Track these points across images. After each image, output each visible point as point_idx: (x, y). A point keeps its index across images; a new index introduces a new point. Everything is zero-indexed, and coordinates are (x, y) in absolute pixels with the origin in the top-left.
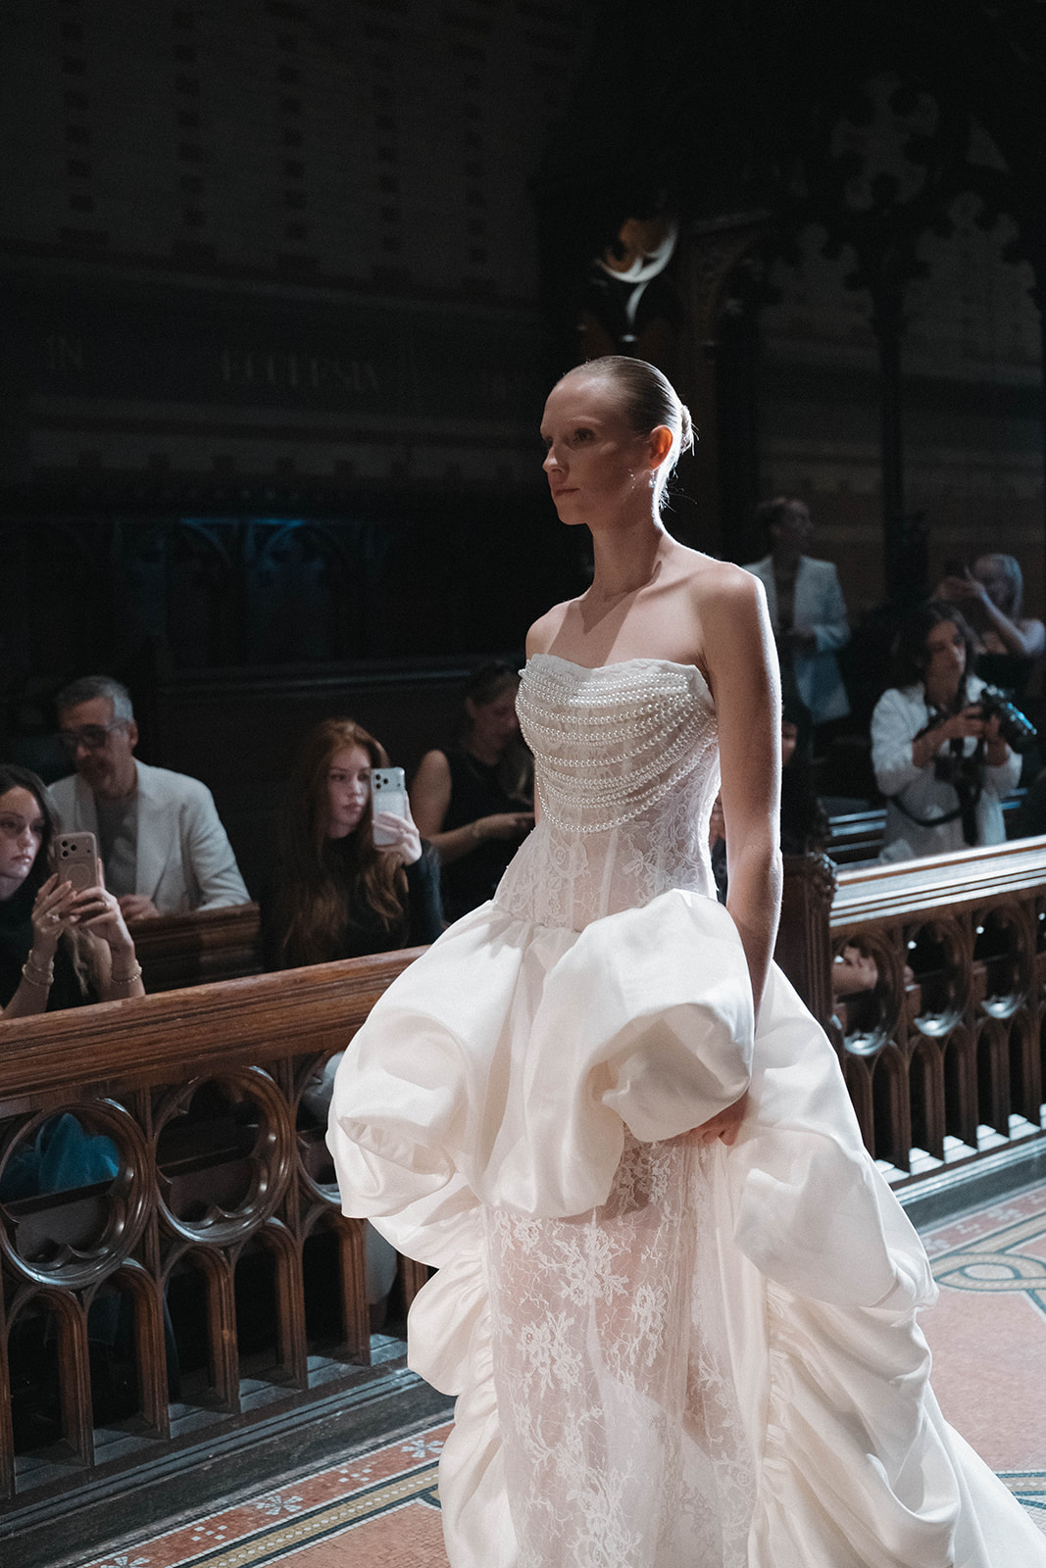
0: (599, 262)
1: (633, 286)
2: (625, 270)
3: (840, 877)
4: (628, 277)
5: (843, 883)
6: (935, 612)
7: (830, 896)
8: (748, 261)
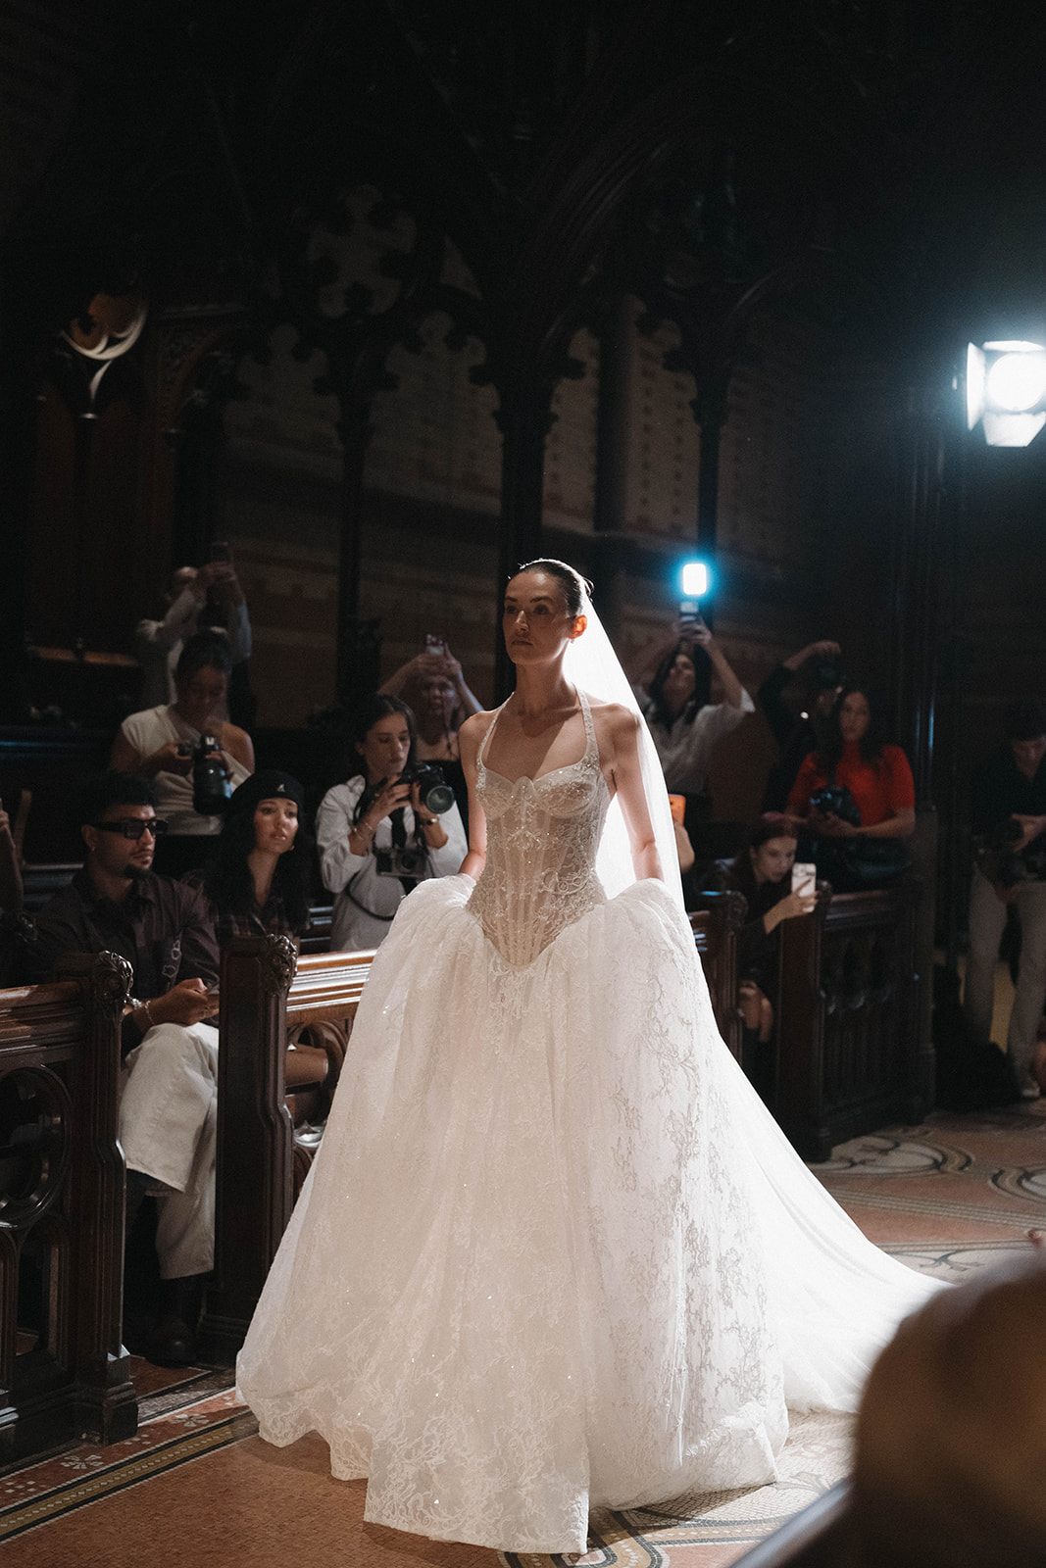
0: (63, 333)
1: (100, 363)
2: (92, 347)
3: (301, 962)
4: (93, 354)
5: (302, 968)
6: (387, 702)
7: (289, 978)
8: (217, 353)
